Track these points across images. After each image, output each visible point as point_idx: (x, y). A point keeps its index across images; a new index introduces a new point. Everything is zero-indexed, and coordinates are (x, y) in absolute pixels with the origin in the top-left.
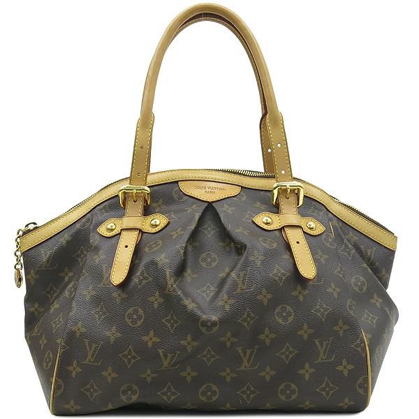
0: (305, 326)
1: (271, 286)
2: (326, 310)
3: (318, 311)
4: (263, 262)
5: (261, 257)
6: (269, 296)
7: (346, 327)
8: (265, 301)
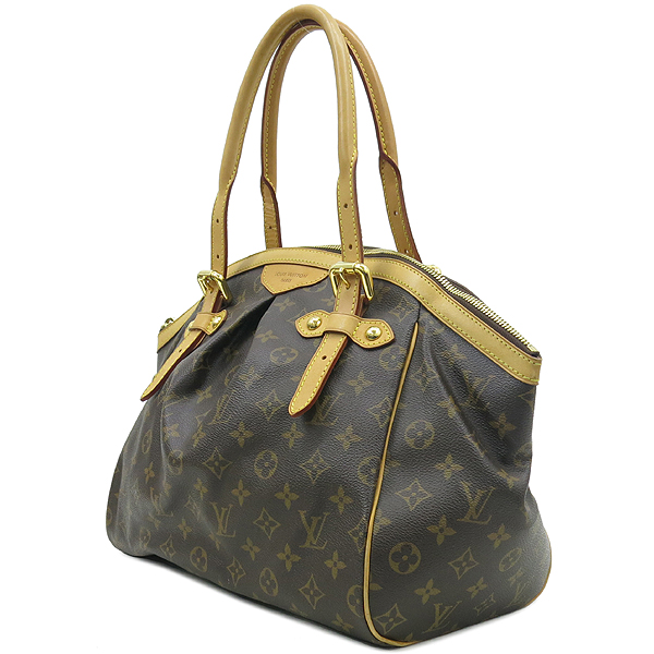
0: (287, 487)
1: (254, 420)
2: (321, 466)
3: (309, 466)
4: (256, 383)
5: (257, 377)
6: (248, 434)
7: (349, 500)
8: (241, 441)
